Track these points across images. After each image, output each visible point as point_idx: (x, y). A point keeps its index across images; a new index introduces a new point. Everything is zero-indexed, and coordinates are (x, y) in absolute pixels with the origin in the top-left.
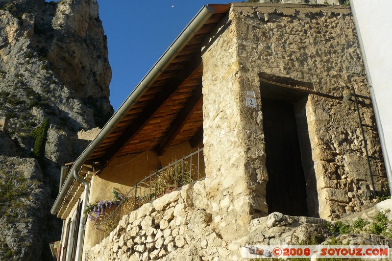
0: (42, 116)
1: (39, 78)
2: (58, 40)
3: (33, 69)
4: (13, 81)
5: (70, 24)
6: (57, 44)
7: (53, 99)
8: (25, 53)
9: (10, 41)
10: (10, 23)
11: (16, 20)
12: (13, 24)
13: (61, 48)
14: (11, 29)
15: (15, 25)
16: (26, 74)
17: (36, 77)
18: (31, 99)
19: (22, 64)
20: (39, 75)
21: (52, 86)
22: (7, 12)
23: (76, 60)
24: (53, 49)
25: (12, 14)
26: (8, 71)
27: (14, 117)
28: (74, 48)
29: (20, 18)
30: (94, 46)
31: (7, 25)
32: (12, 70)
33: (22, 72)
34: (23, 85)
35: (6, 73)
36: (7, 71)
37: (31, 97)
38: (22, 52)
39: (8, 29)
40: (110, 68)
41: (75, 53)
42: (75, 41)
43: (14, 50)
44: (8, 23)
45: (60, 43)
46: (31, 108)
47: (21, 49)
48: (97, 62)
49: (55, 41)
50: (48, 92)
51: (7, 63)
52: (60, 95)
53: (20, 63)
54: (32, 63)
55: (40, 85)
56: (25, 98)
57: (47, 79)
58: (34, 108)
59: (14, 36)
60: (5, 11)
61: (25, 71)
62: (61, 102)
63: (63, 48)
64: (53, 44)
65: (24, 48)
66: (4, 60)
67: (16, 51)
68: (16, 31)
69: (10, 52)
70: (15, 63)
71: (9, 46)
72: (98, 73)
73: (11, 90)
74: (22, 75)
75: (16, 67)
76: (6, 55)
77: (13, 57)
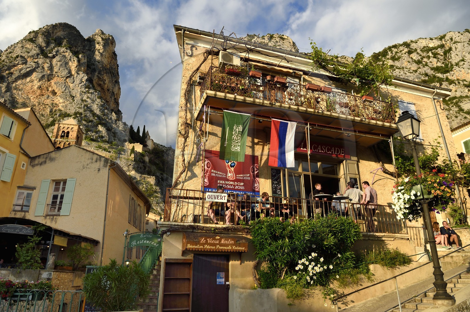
0: (106, 132)
1: (98, 105)
2: (99, 73)
3: (92, 98)
4: (82, 105)
5: (103, 60)
6: (97, 76)
7: (107, 120)
8: (85, 84)
9: (73, 73)
10: (72, 60)
11: (76, 59)
12: (74, 61)
13: (99, 78)
14: (73, 65)
15: (75, 62)
16: (88, 100)
17: (95, 103)
18: (96, 119)
19: (85, 93)
20: (97, 103)
21: (106, 111)
22: (69, 51)
23: (106, 86)
24: (95, 79)
25: (72, 53)
26: (76, 96)
27: (90, 131)
28: (105, 78)
29: (78, 57)
30: (113, 74)
31: (70, 61)
32: (78, 95)
33: (85, 98)
34: (88, 108)
35: (74, 97)
36: (74, 96)
37: (96, 118)
38: (83, 84)
39: (70, 63)
40: (120, 88)
41: (105, 81)
42: (106, 73)
43: (77, 81)
44: (70, 60)
45: (99, 76)
46: (97, 126)
47: (82, 81)
48: (115, 86)
49: (96, 74)
50: (104, 115)
51: (73, 89)
52: (111, 118)
53: (83, 92)
54: (91, 93)
55: (98, 110)
56: (91, 118)
57: (102, 106)
58: (99, 126)
59: (75, 70)
60: (67, 50)
61: (87, 98)
62: (112, 122)
63: (100, 78)
64: (96, 75)
65: (83, 80)
66: (71, 87)
67: (78, 82)
68: (76, 67)
69: (74, 82)
70: (79, 91)
71: (73, 77)
72: (115, 93)
73: (81, 111)
74: (86, 101)
75: (81, 95)
76: (72, 83)
77: (77, 86)
